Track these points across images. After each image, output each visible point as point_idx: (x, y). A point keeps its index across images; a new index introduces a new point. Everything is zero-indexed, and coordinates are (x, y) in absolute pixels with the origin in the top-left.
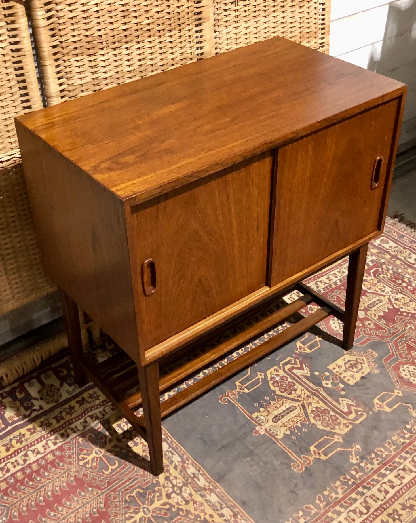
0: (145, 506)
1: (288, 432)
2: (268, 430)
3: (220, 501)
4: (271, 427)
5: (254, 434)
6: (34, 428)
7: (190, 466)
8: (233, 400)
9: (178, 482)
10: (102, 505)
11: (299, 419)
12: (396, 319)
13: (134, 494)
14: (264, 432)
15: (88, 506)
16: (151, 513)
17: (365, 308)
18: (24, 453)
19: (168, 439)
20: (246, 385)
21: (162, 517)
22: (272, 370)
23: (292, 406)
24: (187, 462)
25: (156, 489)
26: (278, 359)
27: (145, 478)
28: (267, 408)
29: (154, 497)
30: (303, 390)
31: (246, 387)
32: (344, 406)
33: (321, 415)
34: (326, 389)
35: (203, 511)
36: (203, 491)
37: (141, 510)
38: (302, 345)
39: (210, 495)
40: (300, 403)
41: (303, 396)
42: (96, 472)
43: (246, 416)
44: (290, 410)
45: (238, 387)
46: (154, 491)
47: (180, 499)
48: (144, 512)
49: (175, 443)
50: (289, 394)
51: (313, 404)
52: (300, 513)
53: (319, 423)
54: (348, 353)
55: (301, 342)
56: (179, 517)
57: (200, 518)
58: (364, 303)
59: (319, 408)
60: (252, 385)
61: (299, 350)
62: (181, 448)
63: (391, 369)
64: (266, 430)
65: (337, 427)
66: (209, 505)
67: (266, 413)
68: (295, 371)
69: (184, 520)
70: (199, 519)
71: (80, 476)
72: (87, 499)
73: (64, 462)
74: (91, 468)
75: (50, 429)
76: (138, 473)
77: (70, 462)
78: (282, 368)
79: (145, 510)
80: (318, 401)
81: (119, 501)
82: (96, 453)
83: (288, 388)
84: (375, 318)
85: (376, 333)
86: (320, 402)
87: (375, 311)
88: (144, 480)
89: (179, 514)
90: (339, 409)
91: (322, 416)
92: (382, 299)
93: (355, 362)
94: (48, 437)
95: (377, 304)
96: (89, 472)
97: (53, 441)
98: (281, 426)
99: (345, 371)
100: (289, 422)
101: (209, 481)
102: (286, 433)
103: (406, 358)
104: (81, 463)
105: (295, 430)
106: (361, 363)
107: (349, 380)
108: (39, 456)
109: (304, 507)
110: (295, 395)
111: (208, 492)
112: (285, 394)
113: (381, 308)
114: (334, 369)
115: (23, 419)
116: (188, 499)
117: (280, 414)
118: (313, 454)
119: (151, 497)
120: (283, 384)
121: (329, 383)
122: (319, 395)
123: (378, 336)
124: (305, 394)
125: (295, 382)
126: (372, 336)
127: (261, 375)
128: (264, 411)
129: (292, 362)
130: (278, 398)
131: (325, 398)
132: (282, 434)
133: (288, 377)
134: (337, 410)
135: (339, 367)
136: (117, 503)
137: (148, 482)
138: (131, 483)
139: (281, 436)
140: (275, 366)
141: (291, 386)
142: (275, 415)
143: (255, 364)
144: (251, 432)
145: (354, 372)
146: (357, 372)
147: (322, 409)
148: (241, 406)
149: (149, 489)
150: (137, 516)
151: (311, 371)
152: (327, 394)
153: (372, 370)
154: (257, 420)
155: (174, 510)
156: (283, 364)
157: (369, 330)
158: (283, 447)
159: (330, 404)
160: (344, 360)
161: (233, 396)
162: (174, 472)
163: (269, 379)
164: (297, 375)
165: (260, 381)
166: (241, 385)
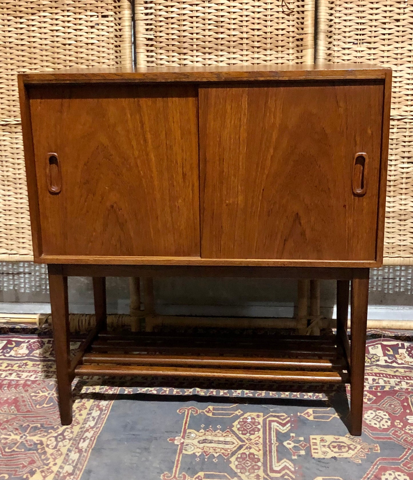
0: (28, 435)
1: (198, 454)
2: (185, 444)
3: (76, 460)
4: (191, 444)
5: (168, 440)
6: (39, 365)
7: (92, 432)
8: (188, 414)
9: (69, 435)
10: (5, 420)
11: (223, 451)
13: (31, 426)
14: (179, 443)
16: (24, 440)
18: (12, 372)
19: (105, 411)
21: (25, 446)
22: (254, 414)
23: (232, 442)
24: (94, 429)
25: (50, 431)
26: (271, 410)
27: (53, 421)
28: (208, 431)
29: (40, 434)
30: (260, 438)
31: (213, 413)
32: (279, 466)
33: (247, 459)
34: (281, 447)
35: (55, 459)
36: (74, 448)
37: (21, 435)
38: (311, 412)
39: (75, 453)
40: (241, 443)
41: (252, 441)
42: (32, 403)
43: (183, 428)
44: (226, 443)
45: (206, 410)
46: (46, 431)
47: (54, 444)
48: (22, 437)
49: (106, 416)
50: (242, 434)
51: (252, 449)
53: (237, 463)
54: (350, 436)
55: (313, 411)
56: (35, 452)
57: (48, 460)
59: (254, 455)
60: (221, 414)
61: (302, 414)
62: (104, 420)
63: (377, 467)
64: (183, 443)
65: (247, 474)
66: (65, 458)
67: (201, 434)
68: (274, 425)
69: (36, 456)
70: (45, 461)
71: (21, 399)
72: (2, 411)
73: (24, 388)
74: (33, 400)
75: (46, 369)
76: (54, 417)
77: (28, 390)
78: (266, 417)
79: (24, 436)
80: (260, 450)
81: (17, 423)
82: (49, 394)
83: (248, 430)
85: (407, 438)
86: (261, 452)
88: (51, 422)
89: (37, 450)
90: (271, 465)
91: (248, 460)
93: (345, 445)
94: (38, 373)
96: (29, 401)
97: (37, 376)
98: (200, 448)
99: (324, 446)
100: (211, 448)
101: (89, 446)
102: (197, 454)
103: (408, 468)
104: (33, 394)
105: (207, 455)
106: (350, 449)
107: (317, 453)
108: (18, 379)
110: (247, 437)
111: (77, 450)
112: (239, 433)
114: (315, 439)
115: (41, 357)
116: (58, 447)
117: (213, 440)
118: (195, 477)
119: (39, 432)
120: (248, 426)
121: (293, 444)
122: (268, 447)
123: (405, 440)
124: (257, 441)
125: (261, 430)
126: (399, 438)
127: (239, 412)
128: (202, 432)
129: (282, 418)
130: (228, 431)
131: (271, 452)
132: (192, 452)
133: (261, 424)
134: (268, 464)
135: (322, 440)
136: (15, 424)
137: (52, 424)
138: (41, 419)
139: (190, 452)
140: (262, 412)
141: (253, 430)
142: (207, 438)
143: (245, 404)
144: (169, 437)
145: (332, 451)
146: (335, 452)
147: (256, 457)
148: (188, 420)
149: (45, 428)
150: (13, 437)
151: (290, 431)
152: (277, 450)
153: (354, 458)
154: (187, 434)
155: (39, 446)
156: (272, 415)
157: (402, 433)
158: (178, 461)
159: (268, 457)
160: (337, 439)
161: (193, 412)
162: (76, 429)
163: (242, 417)
164: (272, 426)
165: (232, 415)
166: (211, 409)
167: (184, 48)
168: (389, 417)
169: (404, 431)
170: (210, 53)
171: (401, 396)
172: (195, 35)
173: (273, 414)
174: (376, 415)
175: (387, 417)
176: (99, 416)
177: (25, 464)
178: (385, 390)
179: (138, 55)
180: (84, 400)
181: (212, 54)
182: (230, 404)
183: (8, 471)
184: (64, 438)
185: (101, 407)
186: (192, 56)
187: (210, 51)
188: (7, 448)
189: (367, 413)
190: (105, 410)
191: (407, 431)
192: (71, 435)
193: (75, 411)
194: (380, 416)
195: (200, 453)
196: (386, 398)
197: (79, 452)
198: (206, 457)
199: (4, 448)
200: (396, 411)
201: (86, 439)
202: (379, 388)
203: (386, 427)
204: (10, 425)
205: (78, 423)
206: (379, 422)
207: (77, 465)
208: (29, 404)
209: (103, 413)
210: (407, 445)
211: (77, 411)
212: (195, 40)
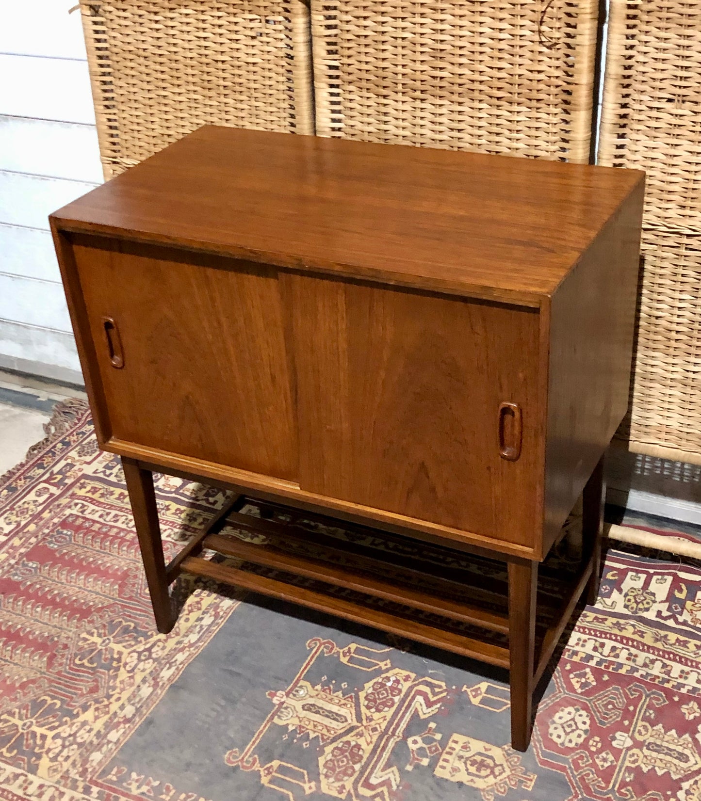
0: (112, 640)
1: (291, 728)
2: (285, 705)
3: (144, 699)
4: (293, 708)
5: (267, 693)
6: (182, 512)
7: (187, 654)
8: (316, 652)
9: (158, 653)
10: (100, 606)
11: (325, 731)
12: (649, 793)
13: (124, 624)
14: (278, 702)
15: (94, 596)
16: (104, 648)
17: (645, 741)
20: (354, 655)
21: (101, 658)
22: (405, 673)
23: (345, 717)
24: (192, 649)
25: (141, 639)
26: (430, 671)
28: (325, 690)
29: (128, 641)
30: (385, 720)
31: (352, 657)
32: (381, 777)
33: (347, 754)
34: (402, 744)
35: (123, 690)
36: (151, 678)
38: (484, 689)
39: (149, 687)
40: (355, 723)
41: (373, 723)
43: (298, 675)
44: (336, 717)
45: (346, 649)
46: (135, 639)
47: (133, 665)
48: (104, 641)
49: (217, 628)
50: (367, 706)
51: (363, 738)
52: (157, 783)
53: (330, 757)
54: (509, 749)
55: (490, 687)
56: (106, 672)
57: (114, 690)
58: (651, 736)
59: (359, 749)
60: (361, 663)
61: (468, 690)
62: (211, 635)
64: (283, 703)
65: (332, 780)
66: (134, 692)
67: (314, 693)
68: (420, 699)
69: (105, 679)
70: (110, 690)
72: (102, 590)
75: (188, 522)
78: (416, 682)
79: (107, 641)
80: (371, 742)
81: (109, 616)
83: (378, 701)
84: (627, 764)
85: (588, 775)
86: (371, 746)
87: (646, 757)
88: (147, 624)
89: (109, 670)
90: (371, 773)
91: (346, 757)
92: (691, 758)
93: (492, 764)
94: (176, 527)
95: (666, 754)
96: (141, 577)
98: (299, 718)
99: (461, 757)
100: (312, 723)
101: (172, 678)
102: (290, 726)
105: (300, 734)
106: (492, 772)
109: (167, 784)
110: (369, 714)
111: (152, 682)
112: (363, 702)
113: (658, 763)
114: (456, 742)
116: (136, 671)
117: (322, 708)
118: (265, 767)
119: (127, 638)
120: (383, 694)
121: (420, 744)
122: (384, 740)
123: (582, 779)
124: (379, 724)
125: (396, 706)
126: (577, 771)
127: (386, 665)
128: (317, 690)
129: (437, 690)
130: (351, 697)
131: (384, 749)
132: (285, 723)
133: (402, 695)
134: (368, 770)
135: (465, 747)
136: (107, 616)
137: (147, 628)
138: (140, 615)
139: (281, 723)
140: (415, 673)
141: (384, 704)
142: (316, 704)
143: (403, 650)
144: (271, 689)
145: (467, 770)
146: (469, 774)
147: (361, 753)
148: (311, 663)
149: (136, 633)
150: (95, 639)
151: (433, 718)
152: (393, 748)
153: (488, 791)
154: (297, 689)
155: (115, 664)
156: (426, 681)
157: (587, 763)
158: (262, 731)
159: (375, 759)
160: (486, 750)
161: (325, 650)
162: (171, 643)
163: (384, 676)
164: (413, 704)
165: (373, 668)
166: (352, 650)
167: (384, 87)
168: (589, 728)
169: (594, 760)
170: (422, 100)
171: (634, 690)
172: (400, 68)
173: (429, 680)
174: (573, 719)
175: (587, 727)
176: (210, 626)
177: (85, 692)
178: (620, 671)
179: (316, 91)
180: (205, 592)
181: (426, 101)
182: (384, 646)
183: (64, 695)
184: (150, 657)
185: (219, 610)
186: (396, 101)
187: (423, 96)
188: (79, 657)
189: (562, 710)
190: (222, 617)
191: (597, 761)
192: (160, 653)
193: (184, 610)
194: (576, 723)
195: (294, 728)
196: (611, 688)
197: (153, 686)
198: (298, 736)
199: (76, 655)
200: (607, 719)
201: (174, 664)
202: (612, 667)
203: (572, 745)
204: (101, 617)
205: (177, 634)
206: (567, 734)
207: (141, 707)
208: (138, 584)
209: (216, 622)
210: (579, 788)
211: (186, 612)
212: (400, 77)
